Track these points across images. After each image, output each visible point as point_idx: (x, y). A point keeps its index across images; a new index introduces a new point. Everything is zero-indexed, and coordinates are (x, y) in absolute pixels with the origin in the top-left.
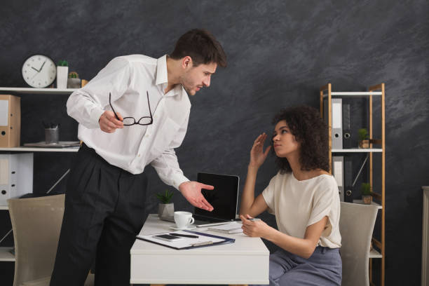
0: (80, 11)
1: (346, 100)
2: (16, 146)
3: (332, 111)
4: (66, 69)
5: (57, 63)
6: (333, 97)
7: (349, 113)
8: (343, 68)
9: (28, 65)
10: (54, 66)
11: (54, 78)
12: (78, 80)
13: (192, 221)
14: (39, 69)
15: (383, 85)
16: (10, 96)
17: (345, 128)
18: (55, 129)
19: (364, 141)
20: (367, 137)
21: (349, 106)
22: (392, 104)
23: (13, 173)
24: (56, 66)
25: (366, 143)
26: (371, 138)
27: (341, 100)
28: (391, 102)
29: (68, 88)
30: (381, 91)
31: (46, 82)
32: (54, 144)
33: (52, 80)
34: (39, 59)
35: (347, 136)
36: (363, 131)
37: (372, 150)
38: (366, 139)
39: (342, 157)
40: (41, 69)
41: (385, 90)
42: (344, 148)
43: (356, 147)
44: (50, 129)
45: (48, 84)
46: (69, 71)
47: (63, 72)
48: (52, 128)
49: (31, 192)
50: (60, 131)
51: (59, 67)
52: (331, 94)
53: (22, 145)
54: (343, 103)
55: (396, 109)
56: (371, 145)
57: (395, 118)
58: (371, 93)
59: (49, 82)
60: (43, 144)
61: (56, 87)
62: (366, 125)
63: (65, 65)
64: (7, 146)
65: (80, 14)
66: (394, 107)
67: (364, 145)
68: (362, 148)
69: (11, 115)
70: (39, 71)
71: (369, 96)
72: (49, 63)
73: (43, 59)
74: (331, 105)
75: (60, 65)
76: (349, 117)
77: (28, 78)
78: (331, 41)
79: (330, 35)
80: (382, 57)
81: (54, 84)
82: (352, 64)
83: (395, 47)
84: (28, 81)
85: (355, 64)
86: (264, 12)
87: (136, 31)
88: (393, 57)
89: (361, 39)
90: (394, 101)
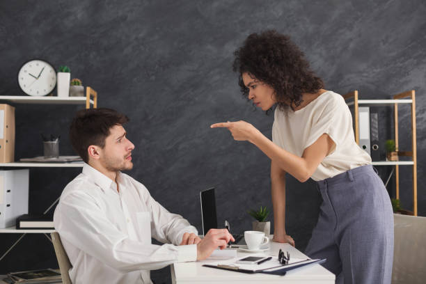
0: (80, 13)
1: (373, 109)
2: (11, 162)
3: (359, 121)
4: (68, 75)
5: (57, 69)
6: (360, 105)
7: (377, 123)
8: (365, 74)
9: (25, 71)
10: (53, 72)
11: (54, 86)
12: (81, 88)
14: (37, 76)
15: (413, 92)
16: (6, 106)
17: (373, 139)
18: (56, 142)
19: (392, 153)
21: (376, 115)
22: (418, 113)
23: (9, 191)
24: (56, 73)
25: (395, 155)
26: (397, 150)
27: (368, 108)
29: (70, 96)
30: (411, 98)
31: (45, 90)
32: (54, 159)
33: (52, 88)
34: (37, 65)
35: (375, 147)
38: (393, 151)
40: (39, 76)
41: (416, 99)
43: (384, 160)
44: (50, 142)
45: (46, 94)
46: (71, 79)
47: (65, 78)
48: (52, 141)
49: (26, 212)
50: (60, 145)
51: (60, 74)
52: (358, 102)
53: (16, 160)
54: (371, 112)
55: (422, 118)
59: (49, 90)
60: (41, 158)
61: (56, 95)
63: (67, 71)
64: (2, 162)
65: (79, 16)
66: (420, 116)
67: (393, 158)
68: (391, 161)
69: (7, 127)
70: (37, 78)
71: (394, 104)
72: (48, 69)
73: (42, 64)
74: (358, 112)
75: (62, 71)
76: (377, 126)
77: (25, 86)
78: (352, 45)
79: (351, 40)
80: (406, 63)
81: (54, 92)
82: (375, 70)
83: (420, 52)
84: (25, 90)
85: (378, 70)
86: (280, 14)
87: (141, 35)
88: (418, 64)
89: (384, 44)
90: (420, 110)
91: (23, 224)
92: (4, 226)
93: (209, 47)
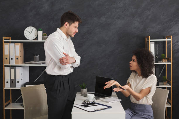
0: (46, 7)
1: (156, 43)
3: (150, 47)
4: (42, 32)
6: (151, 42)
7: (157, 48)
8: (155, 28)
9: (26, 31)
10: (36, 31)
11: (37, 36)
12: (47, 36)
13: (94, 98)
15: (172, 36)
16: (19, 44)
17: (156, 54)
18: (38, 56)
19: (164, 59)
20: (165, 57)
21: (157, 45)
22: (175, 43)
23: (22, 74)
24: (38, 31)
26: (167, 57)
27: (154, 43)
28: (175, 42)
29: (42, 40)
31: (34, 37)
32: (37, 62)
35: (157, 57)
36: (163, 55)
37: (167, 63)
38: (165, 58)
39: (155, 66)
41: (173, 39)
44: (36, 56)
46: (43, 33)
49: (28, 81)
50: (40, 57)
51: (39, 32)
52: (150, 40)
55: (177, 45)
56: (167, 60)
57: (177, 48)
58: (167, 40)
60: (33, 62)
61: (37, 40)
62: (164, 53)
63: (41, 31)
64: (19, 64)
65: (46, 8)
66: (176, 44)
67: (164, 61)
69: (20, 51)
70: (31, 33)
71: (166, 41)
72: (35, 29)
73: (32, 28)
74: (150, 44)
75: (39, 31)
76: (157, 50)
77: (26, 36)
78: (150, 17)
79: (149, 15)
80: (171, 23)
81: (37, 38)
83: (177, 19)
85: (160, 26)
86: (122, 5)
88: (176, 24)
89: (162, 16)
90: (176, 42)
91: (27, 86)
92: (20, 87)
93: (95, 19)
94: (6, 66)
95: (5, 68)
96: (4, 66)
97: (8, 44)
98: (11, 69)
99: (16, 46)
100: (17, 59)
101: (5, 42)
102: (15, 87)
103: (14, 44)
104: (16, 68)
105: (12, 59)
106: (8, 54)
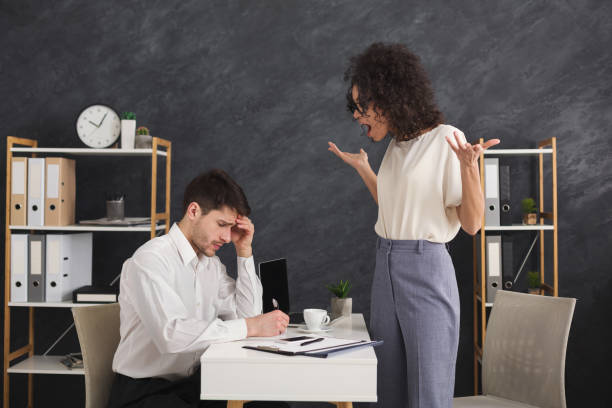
0: (153, 46)
1: (503, 161)
2: (70, 224)
3: (484, 175)
4: (133, 123)
5: (121, 115)
6: (487, 156)
7: (508, 178)
8: (503, 116)
9: (85, 118)
10: (117, 118)
11: (117, 136)
12: (149, 137)
13: (326, 320)
14: (98, 124)
15: (554, 140)
16: (60, 160)
17: (503, 199)
18: (120, 201)
19: (530, 215)
20: (535, 209)
21: (508, 167)
22: (571, 164)
23: (66, 259)
24: (121, 120)
25: (533, 217)
26: (542, 211)
27: (497, 160)
28: (569, 161)
29: (135, 147)
30: (551, 147)
31: (108, 141)
32: (118, 221)
33: (115, 138)
35: (506, 208)
36: (530, 201)
37: (542, 227)
38: (533, 212)
39: (499, 237)
40: (101, 124)
41: (558, 147)
42: (501, 225)
43: (519, 222)
44: (113, 202)
45: (110, 143)
46: (137, 127)
47: (129, 127)
48: (115, 199)
49: (89, 283)
50: (126, 204)
51: (124, 121)
53: (77, 223)
54: (500, 164)
55: (576, 171)
56: (542, 220)
57: (575, 183)
58: (541, 151)
59: (112, 140)
60: (103, 221)
61: (120, 147)
62: (535, 195)
63: (132, 118)
64: (57, 225)
66: (573, 168)
67: (530, 221)
68: (528, 225)
69: (63, 184)
70: (98, 126)
71: (538, 154)
72: (111, 115)
73: (104, 110)
74: (485, 165)
75: (126, 118)
76: (508, 183)
77: (84, 136)
78: (486, 80)
79: (485, 73)
80: (556, 101)
81: (118, 143)
82: (515, 111)
83: (575, 87)
84: (85, 140)
85: (519, 111)
87: (226, 71)
88: (571, 101)
89: (528, 77)
90: (574, 160)
91: (80, 297)
92: (60, 299)
93: (308, 85)
94: (14, 232)
95: (14, 236)
96: (8, 232)
97: (26, 158)
98: (33, 243)
99: (50, 167)
100: (53, 207)
101: (15, 154)
102: (45, 300)
103: (43, 160)
104: (49, 237)
105: (35, 208)
106: (23, 192)
